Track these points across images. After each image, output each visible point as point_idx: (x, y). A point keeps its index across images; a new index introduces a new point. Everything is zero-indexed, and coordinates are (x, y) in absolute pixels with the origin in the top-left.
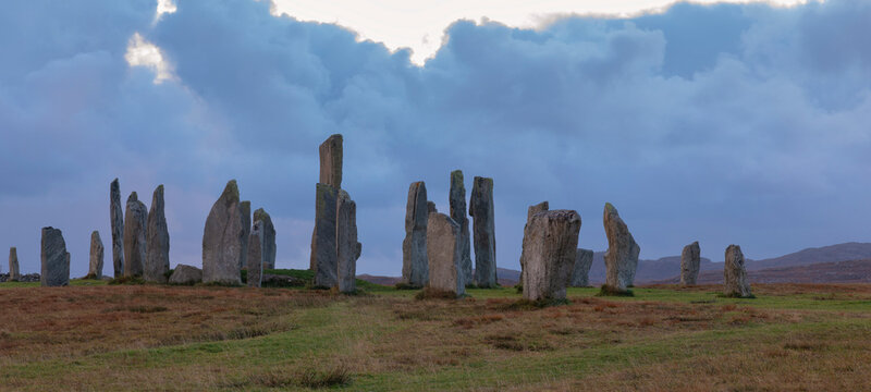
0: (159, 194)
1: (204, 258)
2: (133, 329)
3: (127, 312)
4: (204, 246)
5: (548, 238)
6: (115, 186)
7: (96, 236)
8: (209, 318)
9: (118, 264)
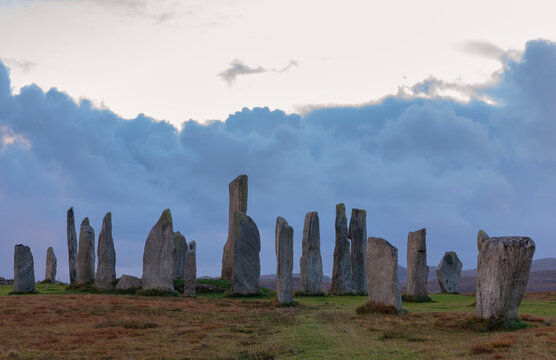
0: (108, 219)
1: (144, 270)
2: (138, 349)
3: (122, 329)
4: (144, 261)
5: (503, 263)
6: (71, 213)
7: (50, 251)
8: (205, 336)
9: (73, 274)
